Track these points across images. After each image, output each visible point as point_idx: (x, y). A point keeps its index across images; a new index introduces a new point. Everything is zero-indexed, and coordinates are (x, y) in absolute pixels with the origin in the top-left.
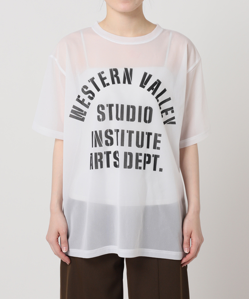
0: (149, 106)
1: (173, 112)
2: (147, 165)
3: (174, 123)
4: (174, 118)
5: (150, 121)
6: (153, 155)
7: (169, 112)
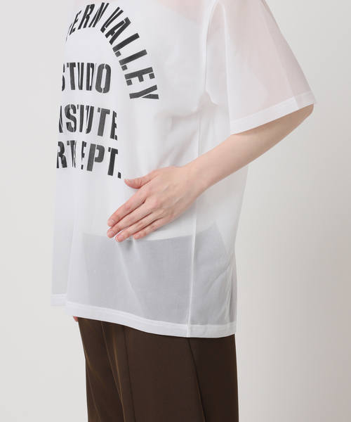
0: (106, 62)
1: (152, 76)
2: (95, 164)
3: (156, 97)
4: (155, 88)
5: (107, 89)
6: (110, 148)
7: (146, 76)
